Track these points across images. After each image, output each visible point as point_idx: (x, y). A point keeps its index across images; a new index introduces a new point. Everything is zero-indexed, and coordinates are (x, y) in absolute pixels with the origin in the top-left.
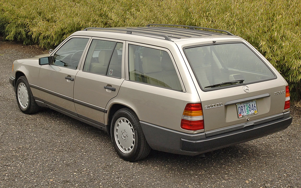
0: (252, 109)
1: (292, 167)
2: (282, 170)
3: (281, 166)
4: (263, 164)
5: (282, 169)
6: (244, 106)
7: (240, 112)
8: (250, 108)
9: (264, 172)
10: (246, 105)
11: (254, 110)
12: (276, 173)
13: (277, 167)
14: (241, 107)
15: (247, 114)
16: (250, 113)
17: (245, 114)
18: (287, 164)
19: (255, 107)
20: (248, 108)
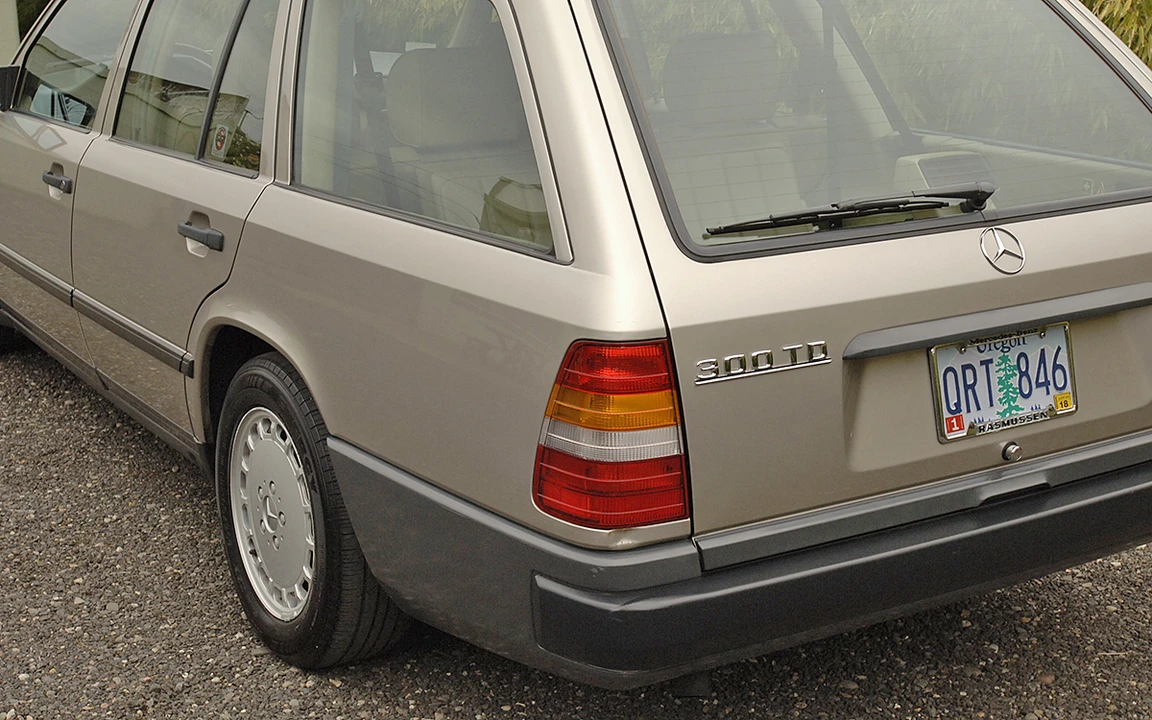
0: (1039, 385)
6: (986, 363)
7: (953, 400)
8: (1022, 374)
10: (996, 355)
11: (1051, 387)
14: (965, 368)
15: (1003, 414)
16: (1025, 407)
17: (990, 415)
19: (1059, 373)
20: (1008, 377)
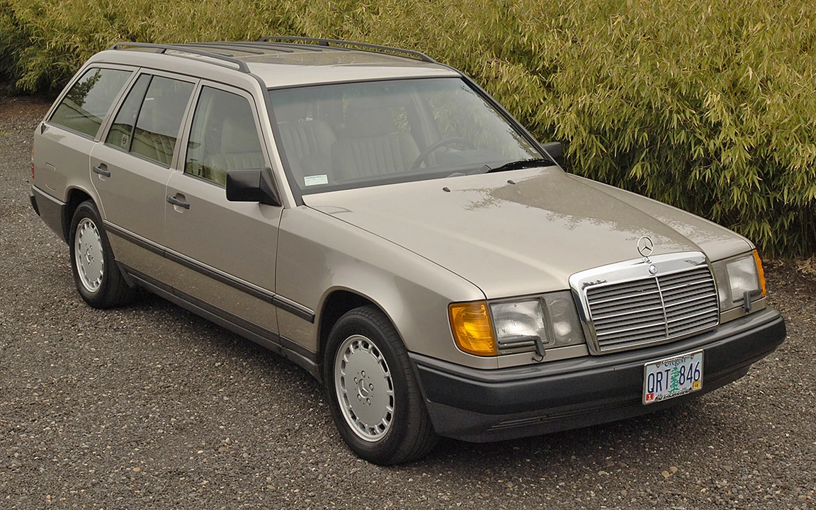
1: (787, 435)
2: (760, 442)
3: (759, 432)
4: (709, 426)
5: (762, 439)
9: (712, 447)
12: (745, 452)
13: (748, 435)
18: (774, 427)
